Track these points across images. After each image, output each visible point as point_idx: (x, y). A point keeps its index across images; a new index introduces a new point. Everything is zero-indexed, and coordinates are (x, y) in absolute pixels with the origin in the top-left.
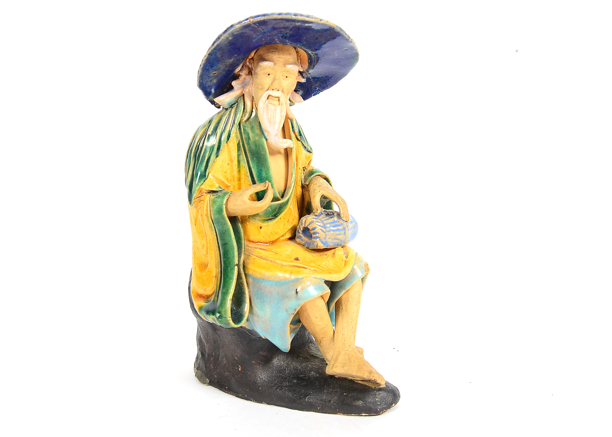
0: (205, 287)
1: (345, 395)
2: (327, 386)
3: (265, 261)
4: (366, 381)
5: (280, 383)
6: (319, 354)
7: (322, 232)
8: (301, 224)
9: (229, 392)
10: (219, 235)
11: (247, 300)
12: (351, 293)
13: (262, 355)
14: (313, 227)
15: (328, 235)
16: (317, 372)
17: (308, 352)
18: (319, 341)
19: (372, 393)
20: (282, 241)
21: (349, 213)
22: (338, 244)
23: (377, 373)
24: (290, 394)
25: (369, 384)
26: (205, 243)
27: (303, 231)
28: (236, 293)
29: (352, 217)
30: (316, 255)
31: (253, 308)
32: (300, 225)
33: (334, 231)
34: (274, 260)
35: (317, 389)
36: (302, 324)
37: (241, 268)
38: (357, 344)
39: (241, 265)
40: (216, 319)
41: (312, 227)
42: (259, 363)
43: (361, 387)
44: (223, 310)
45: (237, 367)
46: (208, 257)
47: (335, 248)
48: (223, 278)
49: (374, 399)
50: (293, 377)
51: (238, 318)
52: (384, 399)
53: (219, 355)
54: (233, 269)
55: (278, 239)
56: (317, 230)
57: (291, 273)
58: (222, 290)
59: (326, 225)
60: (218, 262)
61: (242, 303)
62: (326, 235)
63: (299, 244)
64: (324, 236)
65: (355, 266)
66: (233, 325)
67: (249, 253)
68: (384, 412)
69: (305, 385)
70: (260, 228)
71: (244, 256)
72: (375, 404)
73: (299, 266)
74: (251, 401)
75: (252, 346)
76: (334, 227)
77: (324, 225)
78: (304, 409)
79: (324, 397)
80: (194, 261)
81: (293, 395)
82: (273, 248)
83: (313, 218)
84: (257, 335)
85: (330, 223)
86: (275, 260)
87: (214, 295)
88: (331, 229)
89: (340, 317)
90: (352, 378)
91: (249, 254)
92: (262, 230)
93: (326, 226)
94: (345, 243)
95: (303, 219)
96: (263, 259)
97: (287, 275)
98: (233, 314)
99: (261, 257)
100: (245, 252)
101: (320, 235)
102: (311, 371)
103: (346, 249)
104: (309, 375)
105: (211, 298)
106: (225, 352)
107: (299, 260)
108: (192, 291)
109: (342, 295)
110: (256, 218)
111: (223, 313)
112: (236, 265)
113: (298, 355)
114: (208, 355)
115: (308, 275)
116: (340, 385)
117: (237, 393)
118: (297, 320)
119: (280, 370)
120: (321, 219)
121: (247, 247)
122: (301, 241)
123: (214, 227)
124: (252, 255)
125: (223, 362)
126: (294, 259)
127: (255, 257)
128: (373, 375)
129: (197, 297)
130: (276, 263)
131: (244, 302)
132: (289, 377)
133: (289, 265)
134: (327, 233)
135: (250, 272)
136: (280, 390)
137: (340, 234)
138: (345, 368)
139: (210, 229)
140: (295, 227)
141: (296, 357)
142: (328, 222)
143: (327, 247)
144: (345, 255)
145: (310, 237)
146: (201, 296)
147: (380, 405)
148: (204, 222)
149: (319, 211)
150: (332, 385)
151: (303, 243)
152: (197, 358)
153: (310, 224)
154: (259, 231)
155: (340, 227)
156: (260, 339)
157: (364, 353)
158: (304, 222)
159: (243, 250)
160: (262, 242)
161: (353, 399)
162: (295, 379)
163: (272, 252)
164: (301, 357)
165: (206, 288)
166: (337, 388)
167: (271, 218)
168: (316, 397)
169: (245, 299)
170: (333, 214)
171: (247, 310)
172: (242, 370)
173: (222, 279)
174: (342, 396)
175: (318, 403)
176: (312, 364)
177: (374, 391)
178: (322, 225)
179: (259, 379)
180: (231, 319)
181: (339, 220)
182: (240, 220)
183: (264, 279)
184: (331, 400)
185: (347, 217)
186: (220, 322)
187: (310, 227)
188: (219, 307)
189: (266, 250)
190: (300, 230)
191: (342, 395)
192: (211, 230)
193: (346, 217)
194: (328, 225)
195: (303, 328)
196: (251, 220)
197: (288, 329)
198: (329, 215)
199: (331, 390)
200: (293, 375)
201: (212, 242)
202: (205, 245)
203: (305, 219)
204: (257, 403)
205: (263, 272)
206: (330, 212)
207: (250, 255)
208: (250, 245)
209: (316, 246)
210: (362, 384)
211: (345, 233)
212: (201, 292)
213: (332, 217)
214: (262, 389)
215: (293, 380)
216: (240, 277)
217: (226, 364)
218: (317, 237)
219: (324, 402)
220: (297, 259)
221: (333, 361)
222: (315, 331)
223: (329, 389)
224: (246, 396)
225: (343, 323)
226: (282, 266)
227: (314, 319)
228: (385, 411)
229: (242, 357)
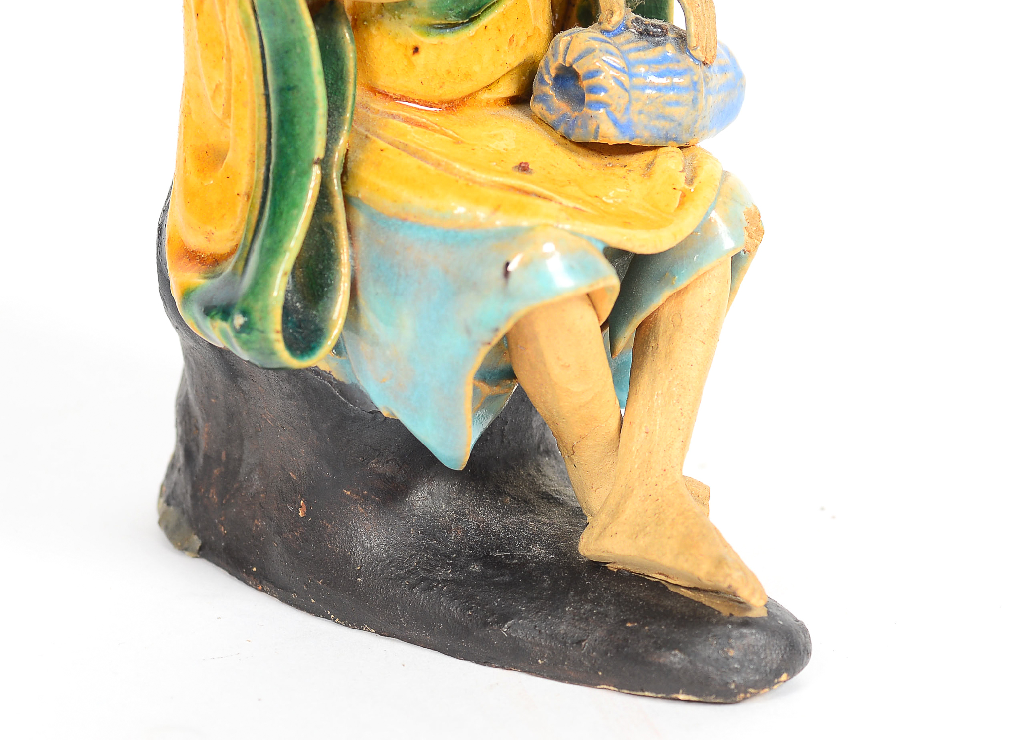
0: (210, 228)
1: (629, 627)
2: (576, 594)
3: (415, 159)
4: (705, 591)
5: (425, 569)
6: (569, 492)
7: (616, 87)
8: (553, 55)
9: (261, 583)
10: (271, 56)
11: (342, 284)
12: (691, 301)
13: (380, 474)
14: (592, 68)
15: (638, 100)
16: (553, 546)
17: (533, 483)
18: (569, 446)
19: (718, 630)
20: (484, 104)
21: (719, 38)
22: (667, 133)
23: (742, 568)
24: (455, 610)
25: (713, 603)
26: (223, 80)
27: (557, 79)
28: (311, 255)
29: (729, 54)
30: (590, 163)
31: (362, 312)
32: (550, 57)
33: (659, 88)
34: (446, 160)
35: (541, 599)
36: (519, 387)
37: (335, 175)
38: (692, 468)
39: (335, 165)
40: (231, 334)
41: (586, 66)
42: (366, 498)
43: (684, 608)
44: (257, 307)
45: (295, 503)
46: (229, 127)
47: (655, 148)
48: (271, 202)
49: (722, 649)
50: (470, 556)
51: (304, 339)
52: (757, 653)
53: (240, 460)
54: (306, 173)
55: (469, 95)
56: (606, 78)
57: (497, 208)
58: (263, 240)
59: (634, 66)
60: (260, 145)
61: (327, 292)
62: (630, 101)
63: (541, 121)
64: (623, 101)
65: (714, 212)
66: (285, 358)
67: (368, 130)
68: (748, 695)
69: (505, 584)
70: (412, 52)
71: (350, 136)
72: (722, 667)
73: (526, 189)
74: (327, 617)
75: (349, 441)
76: (660, 75)
77: (629, 64)
78: (493, 659)
79: (563, 628)
80: (182, 136)
81: (464, 610)
82: (452, 123)
83: (595, 39)
84: (365, 403)
85: (648, 63)
86: (450, 162)
87: (236, 255)
88: (648, 81)
89: (646, 377)
90: (662, 577)
91: (366, 133)
92: (420, 59)
93: (635, 70)
94: (692, 134)
95: (563, 38)
96: (410, 154)
97: (482, 214)
98: (290, 325)
99: (404, 148)
100: (356, 127)
101: (611, 97)
102: (531, 541)
103: (694, 157)
104: (523, 555)
105: (225, 264)
106: (262, 451)
107: (530, 173)
108: (169, 237)
109: (661, 303)
110: (402, 16)
111: (256, 316)
112: (316, 163)
113: (499, 488)
114: (207, 457)
115: (551, 222)
116: (618, 595)
117: (284, 588)
118: (502, 371)
119: (433, 527)
120: (622, 45)
121: (365, 111)
122: (546, 113)
123: (258, 27)
124: (374, 138)
125: (251, 486)
126: (515, 165)
127: (382, 144)
128: (727, 571)
129: (180, 259)
130: (451, 173)
131: (331, 288)
132: (459, 553)
133: (493, 181)
134: (636, 94)
135: (362, 192)
136: (424, 590)
137: (677, 103)
138: (642, 542)
139: (245, 34)
140: (534, 62)
141: (491, 493)
142: (644, 57)
143: (631, 140)
144: (684, 174)
145: (579, 100)
146: (193, 256)
147: (738, 672)
148: (227, 8)
149: (616, 18)
150: (594, 592)
151: (552, 118)
152: (172, 466)
153: (581, 57)
154: (410, 62)
155: (682, 80)
156: (374, 419)
157: (711, 503)
158: (562, 47)
159: (348, 115)
160: (416, 97)
161: (655, 642)
162: (475, 561)
163: (445, 134)
164: (509, 495)
165: (213, 231)
166: (609, 603)
167: (452, 20)
168: (536, 626)
169: (337, 280)
170: (664, 33)
171: (339, 317)
172: (308, 513)
173: (268, 203)
174: (619, 629)
175: (539, 645)
176: (539, 521)
177: (725, 624)
178: (619, 62)
179: (359, 548)
180: (279, 337)
181: (681, 57)
182: (350, 18)
183: (404, 220)
184: (584, 640)
185: (708, 50)
186: (245, 344)
187: (581, 68)
188: (246, 297)
189: (425, 127)
190: (549, 73)
191: (621, 628)
192: (246, 38)
193: (705, 50)
194: (642, 69)
195: (522, 400)
196: (386, 21)
197: (468, 391)
198: (649, 34)
199: (589, 608)
200: (471, 548)
201: (245, 78)
202: (223, 88)
203: (569, 38)
204: (346, 628)
205: (405, 194)
206: (655, 26)
207: (369, 135)
208: (373, 105)
209: (593, 131)
210: (692, 600)
211: (695, 101)
212: (196, 241)
213: (658, 44)
214: (365, 582)
215: (468, 565)
216: (328, 204)
217: (259, 493)
218: (600, 104)
219: (560, 642)
220: (524, 168)
221: (604, 516)
222: (558, 412)
223: (582, 605)
224: (313, 601)
225: (652, 396)
226: (470, 184)
227: (555, 371)
228: (753, 695)
229: (313, 474)
